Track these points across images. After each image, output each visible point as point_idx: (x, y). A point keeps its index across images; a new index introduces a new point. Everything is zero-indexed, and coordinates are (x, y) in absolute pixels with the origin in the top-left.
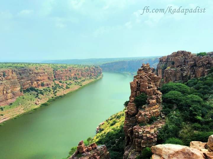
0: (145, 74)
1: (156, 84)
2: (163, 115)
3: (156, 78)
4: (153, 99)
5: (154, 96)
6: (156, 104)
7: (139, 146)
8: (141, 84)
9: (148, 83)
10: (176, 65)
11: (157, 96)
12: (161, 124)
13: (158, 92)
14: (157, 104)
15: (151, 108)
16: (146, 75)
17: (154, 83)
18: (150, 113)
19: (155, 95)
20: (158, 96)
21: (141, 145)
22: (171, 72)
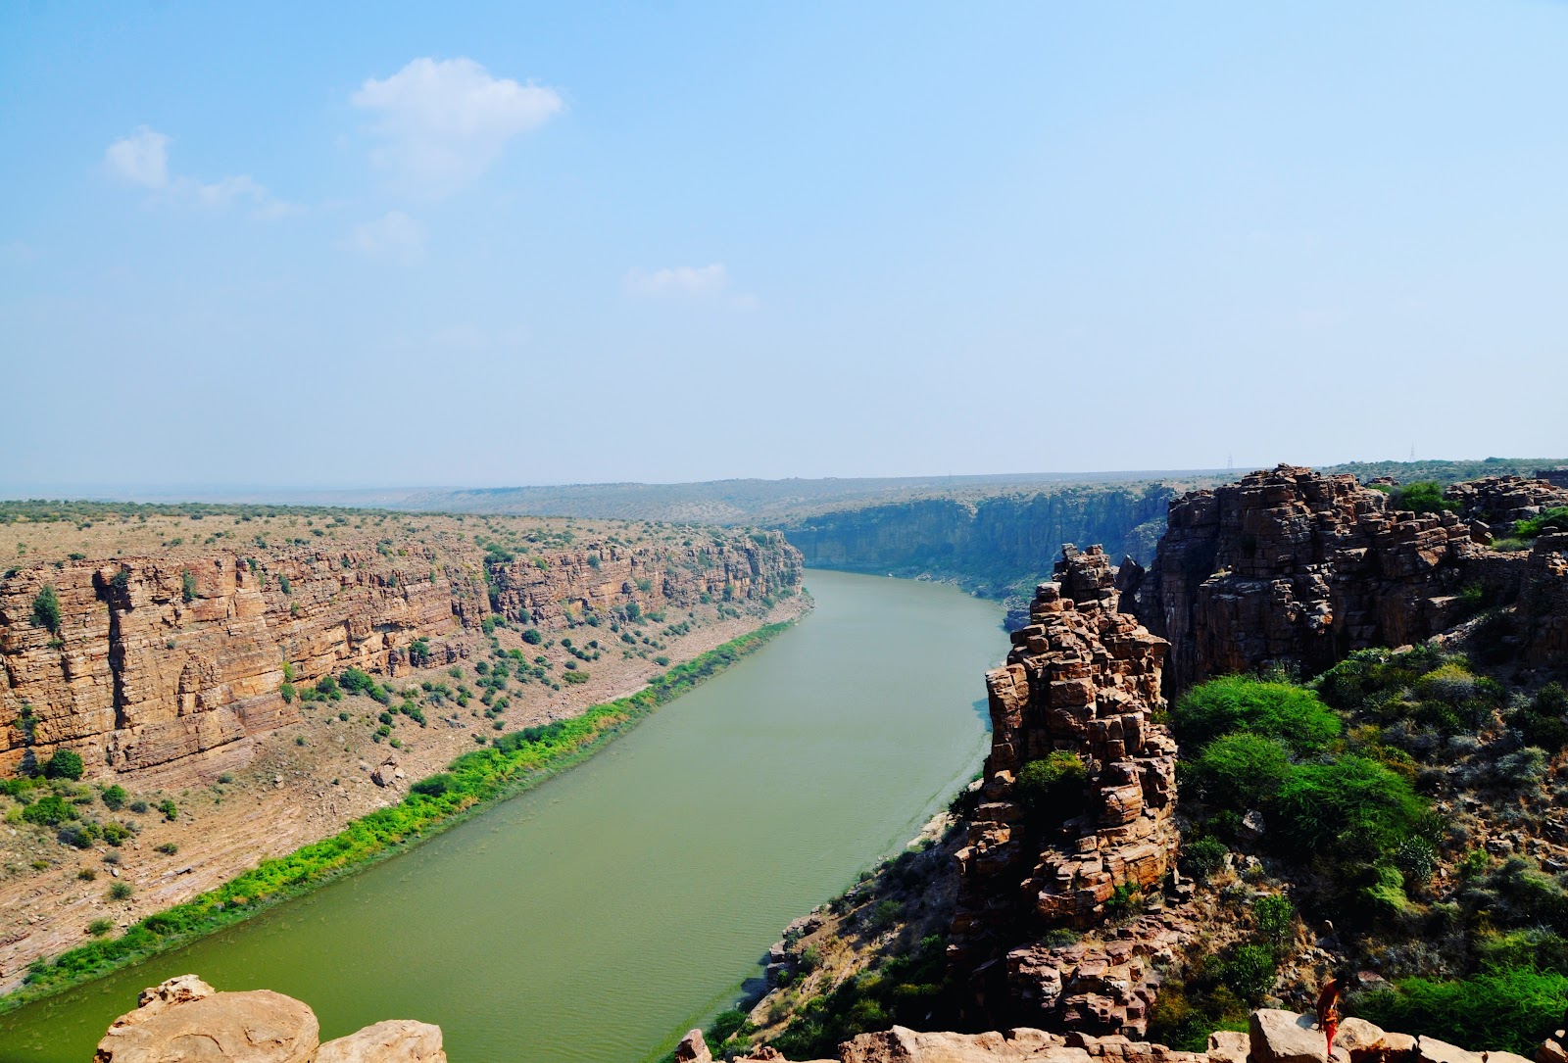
0: (1079, 624)
1: (1146, 681)
2: (1181, 882)
3: (1146, 645)
4: (1122, 779)
5: (1130, 766)
6: (1144, 814)
8: (1052, 683)
9: (1095, 679)
10: (1263, 562)
11: (1148, 765)
12: (1174, 936)
13: (1156, 739)
14: (1150, 812)
15: (1115, 839)
16: (1083, 630)
17: (1133, 679)
18: (1106, 869)
19: (1139, 754)
20: (1154, 761)
22: (1235, 603)
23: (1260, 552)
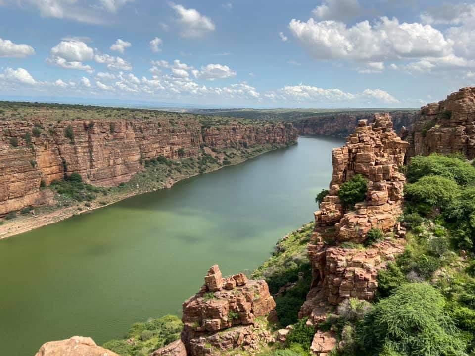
0: (372, 134)
1: (398, 157)
2: (401, 230)
3: (399, 144)
4: (379, 189)
5: (384, 184)
6: (388, 202)
7: (335, 293)
8: (358, 154)
9: (376, 154)
10: (454, 120)
11: (392, 184)
12: (395, 250)
13: (396, 175)
14: (390, 202)
15: (374, 211)
16: (374, 137)
17: (392, 156)
18: (369, 221)
19: (388, 180)
20: (394, 183)
21: (340, 291)
22: (440, 135)
23: (453, 116)
